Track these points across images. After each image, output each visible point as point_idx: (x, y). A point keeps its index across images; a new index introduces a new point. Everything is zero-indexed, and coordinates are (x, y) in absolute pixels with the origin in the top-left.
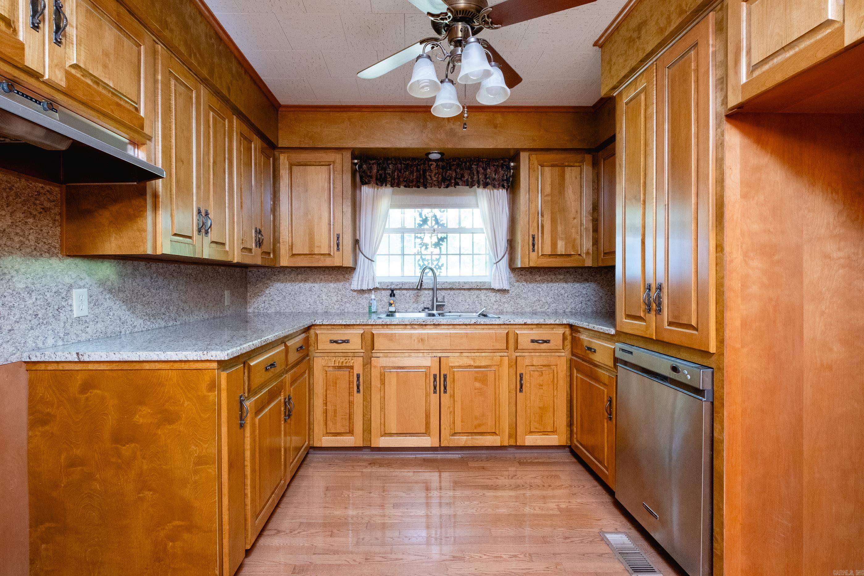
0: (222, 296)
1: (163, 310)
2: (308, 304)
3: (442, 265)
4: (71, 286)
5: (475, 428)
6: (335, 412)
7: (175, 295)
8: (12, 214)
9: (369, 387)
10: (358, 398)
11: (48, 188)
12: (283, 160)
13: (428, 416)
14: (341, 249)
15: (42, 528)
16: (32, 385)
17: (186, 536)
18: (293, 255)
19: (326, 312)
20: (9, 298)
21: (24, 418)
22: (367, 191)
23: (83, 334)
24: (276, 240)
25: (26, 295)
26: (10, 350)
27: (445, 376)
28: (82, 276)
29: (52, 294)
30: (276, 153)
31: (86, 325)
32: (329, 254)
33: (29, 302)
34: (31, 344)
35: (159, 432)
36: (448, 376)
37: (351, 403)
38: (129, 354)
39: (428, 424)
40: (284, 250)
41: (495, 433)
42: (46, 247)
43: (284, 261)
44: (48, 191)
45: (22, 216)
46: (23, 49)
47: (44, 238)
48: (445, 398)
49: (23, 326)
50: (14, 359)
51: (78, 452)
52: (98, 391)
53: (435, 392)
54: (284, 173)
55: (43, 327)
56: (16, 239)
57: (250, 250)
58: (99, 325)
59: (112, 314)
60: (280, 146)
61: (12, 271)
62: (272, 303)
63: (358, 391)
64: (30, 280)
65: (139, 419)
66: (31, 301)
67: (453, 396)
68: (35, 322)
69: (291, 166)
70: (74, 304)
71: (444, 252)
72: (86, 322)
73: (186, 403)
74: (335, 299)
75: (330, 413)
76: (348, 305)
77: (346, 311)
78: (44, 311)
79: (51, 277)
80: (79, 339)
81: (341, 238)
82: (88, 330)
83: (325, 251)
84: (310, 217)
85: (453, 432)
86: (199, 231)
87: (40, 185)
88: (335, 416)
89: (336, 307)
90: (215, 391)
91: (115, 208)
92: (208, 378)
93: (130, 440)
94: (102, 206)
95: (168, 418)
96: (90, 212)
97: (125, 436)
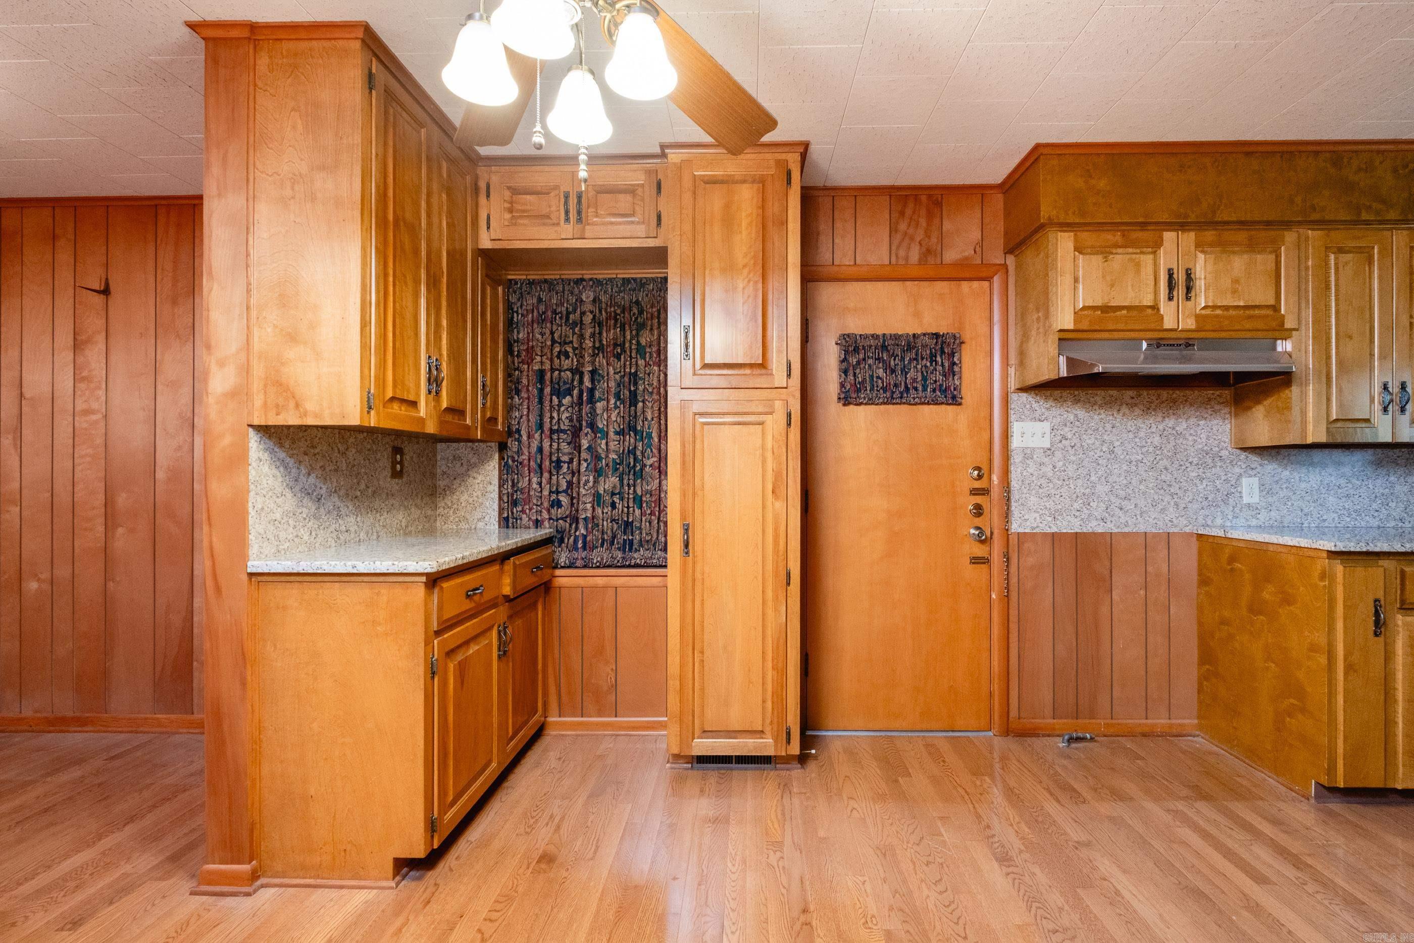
4: (1241, 474)
8: (1187, 420)
11: (1218, 393)
15: (1205, 668)
16: (1200, 553)
17: (1300, 716)
20: (1184, 484)
21: (1195, 577)
23: (1254, 520)
25: (1198, 482)
26: (1185, 522)
28: (1253, 466)
29: (1221, 481)
31: (1258, 511)
33: (1201, 487)
34: (1201, 520)
35: (1280, 610)
38: (1257, 535)
42: (1216, 442)
44: (1218, 396)
45: (1196, 419)
46: (1163, 318)
47: (1214, 435)
49: (1196, 506)
50: (1187, 530)
51: (1227, 614)
52: (1239, 565)
55: (1212, 508)
56: (1190, 438)
58: (1273, 514)
59: (1290, 504)
61: (1186, 463)
64: (1201, 470)
65: (1266, 595)
66: (1202, 487)
68: (1205, 503)
70: (1244, 491)
72: (1257, 508)
73: (1301, 589)
78: (1213, 495)
79: (1221, 467)
80: (1249, 523)
82: (1259, 516)
86: (1385, 410)
87: (1211, 392)
90: (1325, 581)
91: (1267, 402)
92: (1319, 567)
93: (1260, 612)
94: (1258, 402)
95: (1287, 600)
96: (1249, 408)
97: (1256, 608)
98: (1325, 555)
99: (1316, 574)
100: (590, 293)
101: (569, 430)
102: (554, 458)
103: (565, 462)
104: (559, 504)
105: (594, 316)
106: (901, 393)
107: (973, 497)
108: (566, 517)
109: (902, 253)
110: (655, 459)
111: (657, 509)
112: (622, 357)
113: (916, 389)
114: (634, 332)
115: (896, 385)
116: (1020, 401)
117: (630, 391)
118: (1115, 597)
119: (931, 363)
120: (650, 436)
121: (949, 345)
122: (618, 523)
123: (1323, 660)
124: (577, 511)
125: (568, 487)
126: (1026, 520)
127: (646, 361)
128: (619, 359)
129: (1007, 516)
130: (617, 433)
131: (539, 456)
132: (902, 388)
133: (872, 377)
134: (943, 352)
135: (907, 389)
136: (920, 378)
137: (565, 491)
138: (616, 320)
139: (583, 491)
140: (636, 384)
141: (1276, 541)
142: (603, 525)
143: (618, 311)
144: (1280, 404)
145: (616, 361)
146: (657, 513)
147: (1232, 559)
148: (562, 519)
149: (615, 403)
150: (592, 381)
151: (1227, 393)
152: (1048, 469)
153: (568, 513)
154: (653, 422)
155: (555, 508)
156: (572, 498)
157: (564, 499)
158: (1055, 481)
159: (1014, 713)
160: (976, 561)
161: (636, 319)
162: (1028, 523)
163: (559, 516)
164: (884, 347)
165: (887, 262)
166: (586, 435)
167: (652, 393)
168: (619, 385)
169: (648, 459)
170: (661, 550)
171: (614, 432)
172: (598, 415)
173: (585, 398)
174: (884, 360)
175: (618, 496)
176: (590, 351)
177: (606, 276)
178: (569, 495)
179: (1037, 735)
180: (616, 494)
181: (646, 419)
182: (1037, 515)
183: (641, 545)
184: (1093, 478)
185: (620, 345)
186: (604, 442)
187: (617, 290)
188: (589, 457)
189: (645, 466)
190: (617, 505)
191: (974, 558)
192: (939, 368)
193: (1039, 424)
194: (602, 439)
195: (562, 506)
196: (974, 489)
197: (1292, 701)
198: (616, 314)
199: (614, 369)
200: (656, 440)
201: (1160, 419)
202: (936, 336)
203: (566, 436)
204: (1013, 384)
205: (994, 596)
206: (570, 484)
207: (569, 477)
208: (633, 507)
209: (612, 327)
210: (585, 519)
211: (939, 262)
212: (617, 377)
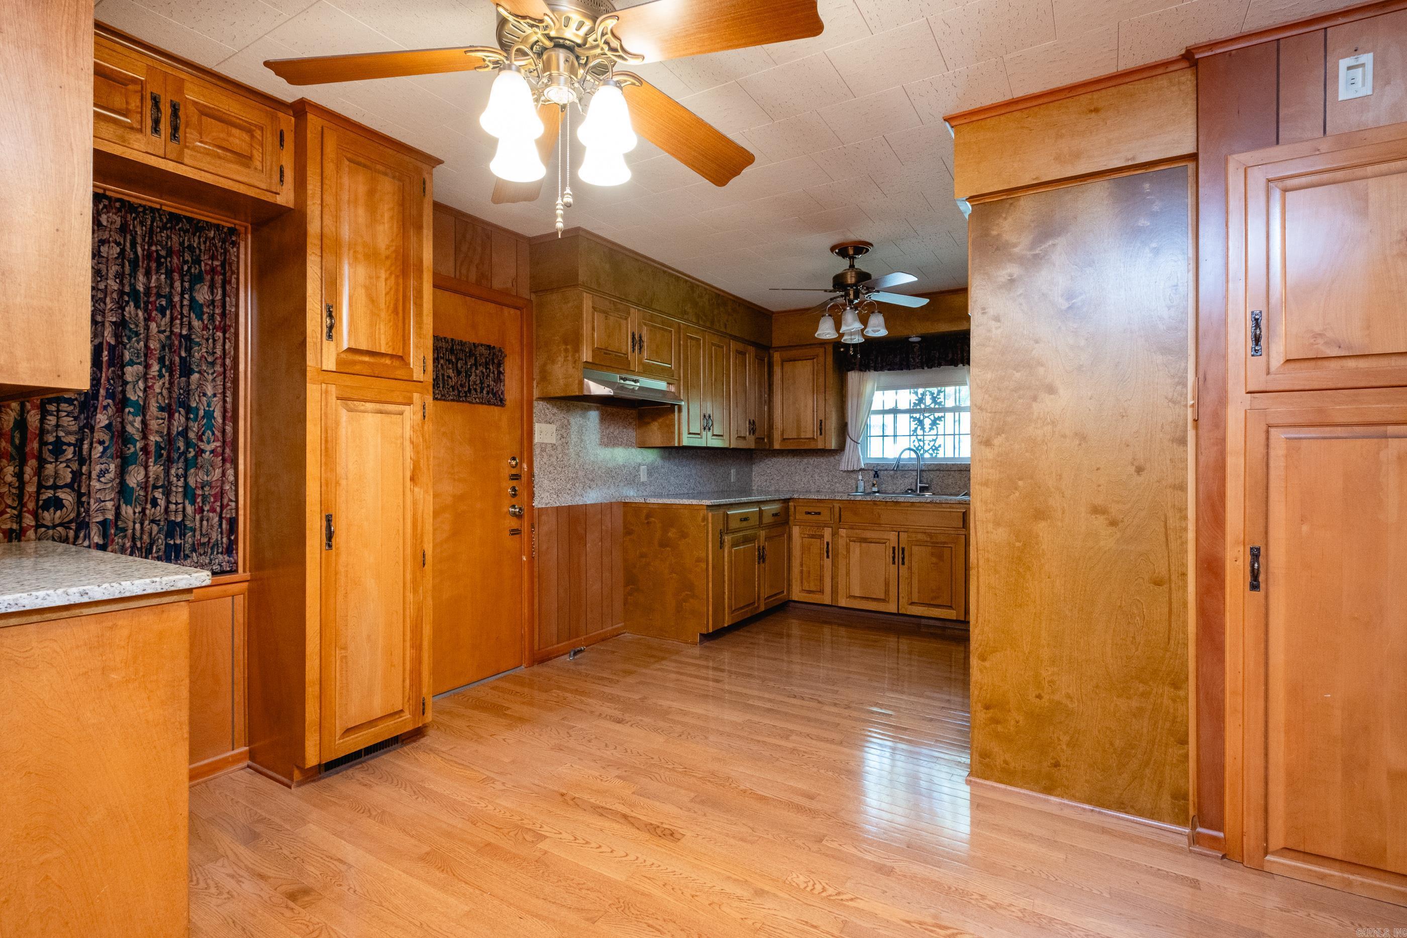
0: (729, 474)
1: (686, 482)
2: (802, 483)
3: (940, 446)
4: (640, 464)
5: (932, 599)
6: (809, 572)
7: (694, 472)
8: (618, 428)
9: (836, 555)
10: (828, 562)
12: (777, 356)
13: (887, 584)
14: (823, 433)
15: (629, 588)
16: (625, 514)
17: (691, 600)
18: (784, 439)
19: (818, 491)
20: (618, 470)
21: (621, 531)
22: (853, 377)
24: (771, 427)
25: (623, 469)
27: (903, 549)
28: (644, 457)
29: (632, 468)
30: (771, 352)
32: (814, 438)
33: (624, 472)
34: (625, 493)
35: (680, 543)
36: (906, 549)
37: (822, 567)
39: (887, 592)
40: (777, 435)
41: (950, 607)
42: (630, 443)
43: (777, 446)
44: (631, 413)
45: (622, 428)
47: (630, 438)
48: (904, 570)
49: (622, 484)
51: (644, 550)
52: (653, 519)
53: (894, 563)
54: (777, 370)
57: (744, 438)
58: (652, 488)
59: (658, 482)
60: (773, 346)
62: (772, 482)
63: (828, 557)
64: (624, 460)
65: (670, 535)
67: (910, 568)
68: (626, 482)
69: (783, 361)
70: (641, 474)
71: (941, 432)
72: (646, 485)
73: (691, 528)
74: (826, 479)
75: (805, 575)
76: (838, 485)
77: (836, 490)
78: (629, 477)
81: (823, 424)
82: (646, 490)
83: (809, 435)
84: (797, 405)
85: (910, 601)
86: (705, 429)
88: (809, 576)
89: (827, 487)
90: (702, 523)
91: (660, 420)
92: (702, 515)
93: (667, 546)
94: (654, 420)
95: (684, 535)
96: (649, 423)
97: (664, 544)
98: (705, 508)
99: (700, 519)
100: (115, 217)
101: (76, 399)
102: (51, 438)
103: (69, 444)
104: (58, 504)
105: (123, 251)
106: (465, 392)
107: (511, 482)
108: (71, 522)
109: (464, 271)
110: (218, 444)
111: (219, 504)
112: (168, 312)
113: (476, 390)
114: (187, 285)
115: (462, 386)
116: (539, 407)
117: (181, 357)
118: (588, 549)
119: (486, 370)
120: (209, 415)
121: (497, 357)
122: (158, 525)
123: (704, 566)
124: (87, 511)
125: (73, 480)
126: (542, 498)
127: (203, 323)
128: (164, 315)
129: (532, 496)
130: (161, 409)
131: (17, 435)
132: (466, 389)
133: (443, 375)
134: (493, 363)
135: (470, 390)
136: (478, 382)
137: (69, 486)
138: (159, 265)
139: (96, 485)
140: (189, 350)
141: (678, 503)
142: (134, 529)
143: (163, 253)
144: (668, 422)
145: (160, 316)
146: (218, 509)
147: (648, 516)
148: (61, 525)
149: (160, 371)
150: (117, 336)
151: (634, 412)
152: (553, 459)
153: (72, 516)
154: (215, 399)
155: (52, 510)
156: (80, 495)
157: (67, 497)
158: (558, 468)
159: (536, 648)
160: (515, 532)
161: (190, 268)
162: (544, 501)
163: (57, 521)
164: (452, 351)
165: (453, 276)
166: (105, 408)
167: (213, 364)
168: (163, 347)
169: (209, 443)
170: (222, 553)
171: (158, 407)
172: (127, 383)
173: (105, 359)
174: (453, 362)
175: (160, 490)
176: (115, 296)
177: (144, 203)
178: (73, 490)
179: (550, 659)
180: (158, 488)
181: (205, 395)
182: (548, 494)
183: (194, 550)
184: (577, 466)
185: (164, 297)
186: (139, 419)
187: (160, 224)
188: (107, 438)
189: (203, 451)
190: (159, 501)
191: (513, 530)
192: (491, 375)
193: (548, 425)
194: (135, 415)
195: (64, 506)
196: (513, 475)
197: (686, 592)
198: (159, 256)
199: (158, 326)
200: (220, 420)
201: (607, 426)
202: (489, 347)
203: (72, 407)
204: (536, 393)
205: (524, 559)
206: (77, 475)
207: (75, 466)
208: (184, 503)
209: (153, 272)
210: (104, 524)
211: (489, 287)
212: (162, 336)
